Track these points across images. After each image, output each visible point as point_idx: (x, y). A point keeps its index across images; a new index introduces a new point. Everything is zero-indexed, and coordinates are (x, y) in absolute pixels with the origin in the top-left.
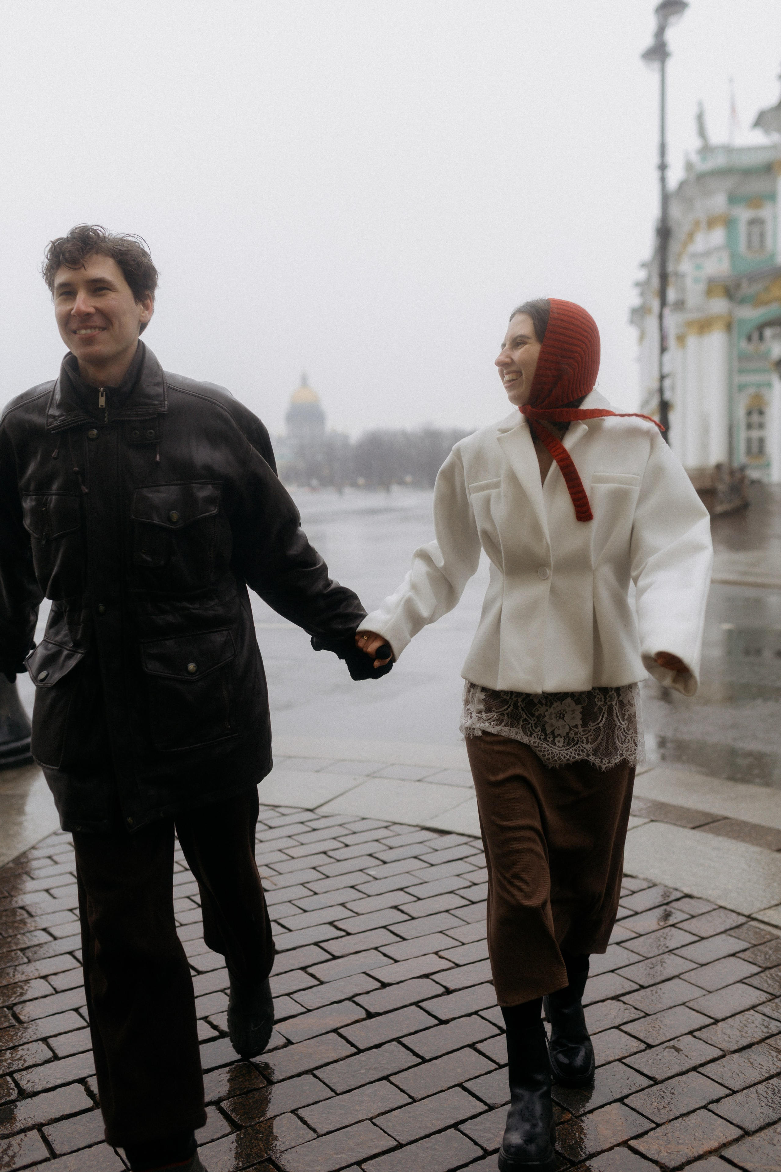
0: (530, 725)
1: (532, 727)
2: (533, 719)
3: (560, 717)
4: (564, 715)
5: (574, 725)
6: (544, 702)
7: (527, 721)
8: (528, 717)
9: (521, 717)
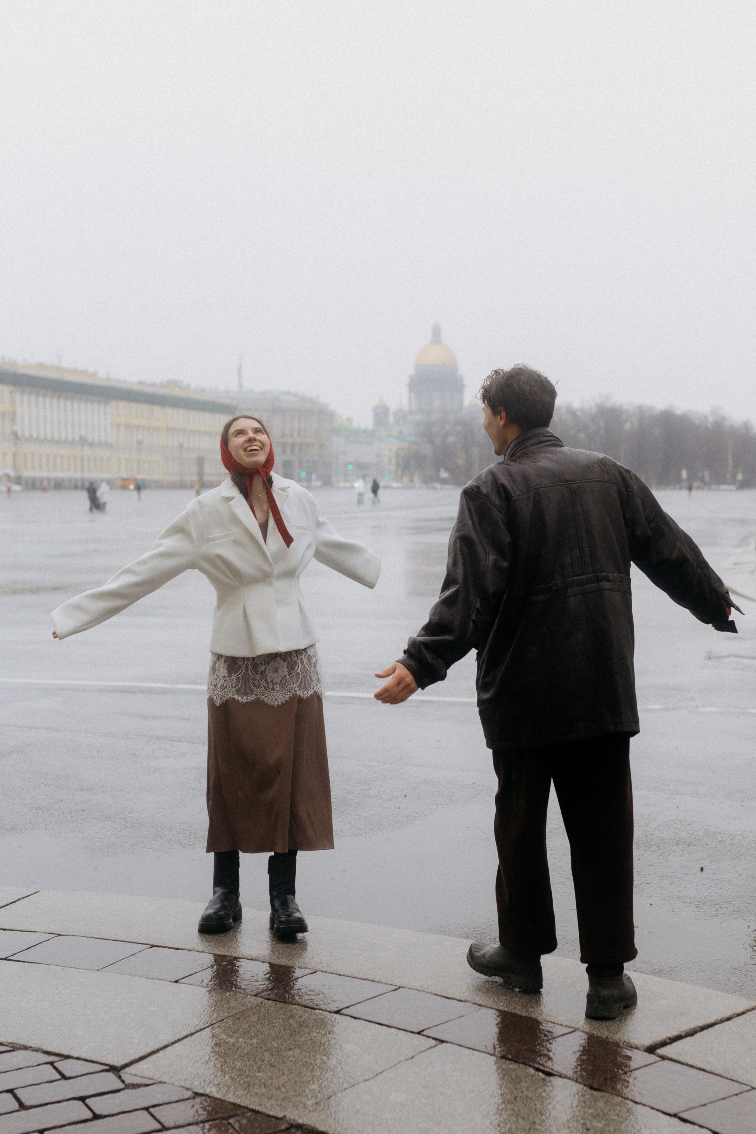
0: (257, 681)
1: (258, 681)
2: (257, 676)
3: (275, 672)
4: (277, 670)
5: (284, 675)
6: (263, 662)
7: (254, 678)
8: (254, 676)
9: (250, 677)
